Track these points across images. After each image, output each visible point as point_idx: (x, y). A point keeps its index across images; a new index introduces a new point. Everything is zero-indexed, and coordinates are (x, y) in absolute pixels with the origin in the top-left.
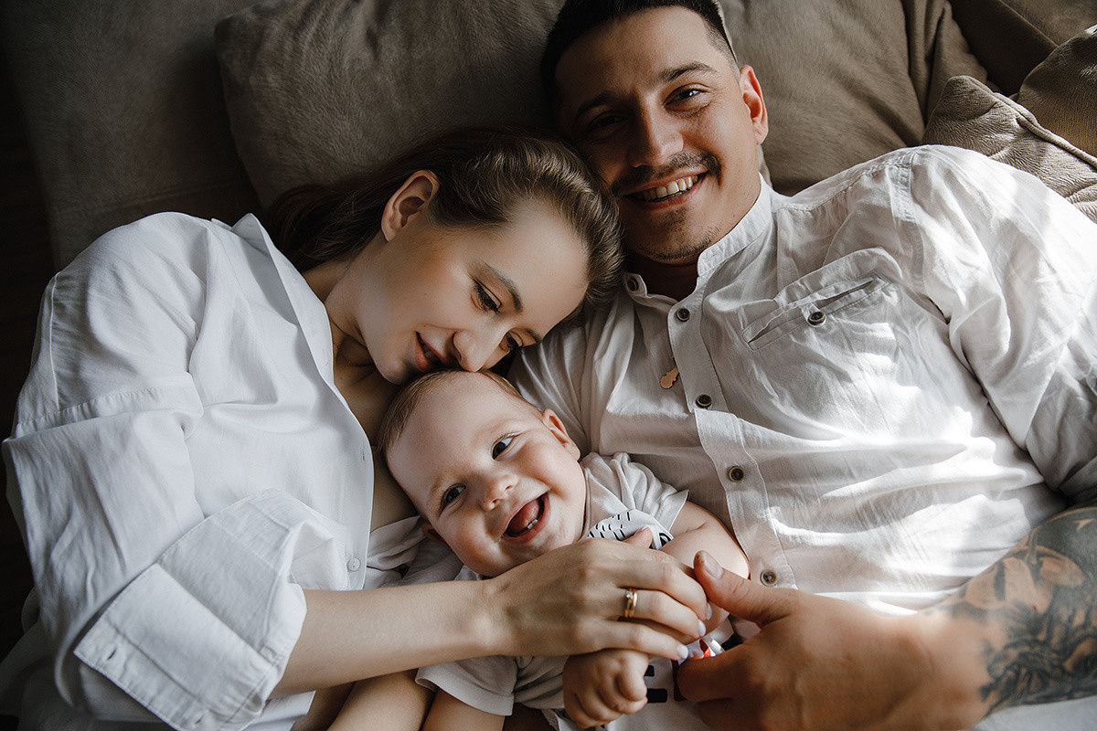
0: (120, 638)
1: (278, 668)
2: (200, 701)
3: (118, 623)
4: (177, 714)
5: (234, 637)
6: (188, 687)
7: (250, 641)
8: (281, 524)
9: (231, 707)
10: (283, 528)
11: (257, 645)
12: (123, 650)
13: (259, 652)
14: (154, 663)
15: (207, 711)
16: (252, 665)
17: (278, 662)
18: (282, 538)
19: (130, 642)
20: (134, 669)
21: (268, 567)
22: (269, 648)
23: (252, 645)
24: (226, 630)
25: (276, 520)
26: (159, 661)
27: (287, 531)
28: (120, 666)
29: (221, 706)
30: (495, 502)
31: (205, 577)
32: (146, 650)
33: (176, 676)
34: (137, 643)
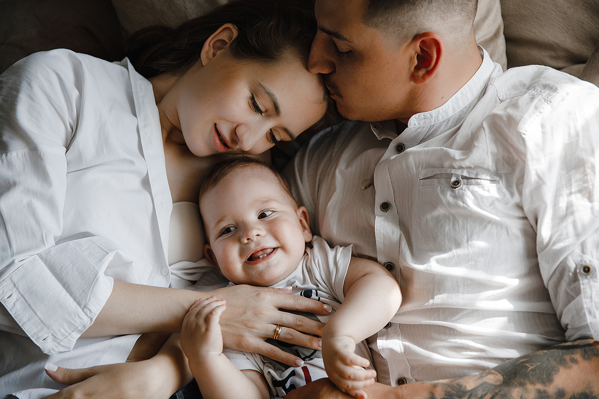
0: (15, 289)
1: (91, 319)
2: (48, 328)
3: (15, 283)
4: (35, 333)
5: (72, 300)
6: (44, 321)
7: (79, 304)
8: (106, 250)
9: (63, 335)
10: (106, 251)
11: (82, 306)
12: (15, 296)
13: (83, 310)
14: (29, 305)
15: (50, 335)
16: (78, 315)
17: (91, 316)
18: (104, 256)
19: (19, 292)
20: (18, 306)
21: (94, 268)
22: (89, 309)
23: (80, 306)
24: (68, 296)
25: (103, 248)
26: (32, 305)
27: (108, 253)
28: (12, 303)
29: (58, 333)
30: (248, 239)
31: (62, 267)
32: (26, 297)
33: (39, 314)
34: (23, 294)
